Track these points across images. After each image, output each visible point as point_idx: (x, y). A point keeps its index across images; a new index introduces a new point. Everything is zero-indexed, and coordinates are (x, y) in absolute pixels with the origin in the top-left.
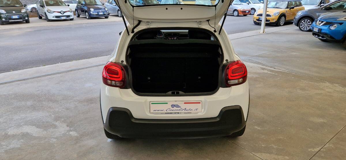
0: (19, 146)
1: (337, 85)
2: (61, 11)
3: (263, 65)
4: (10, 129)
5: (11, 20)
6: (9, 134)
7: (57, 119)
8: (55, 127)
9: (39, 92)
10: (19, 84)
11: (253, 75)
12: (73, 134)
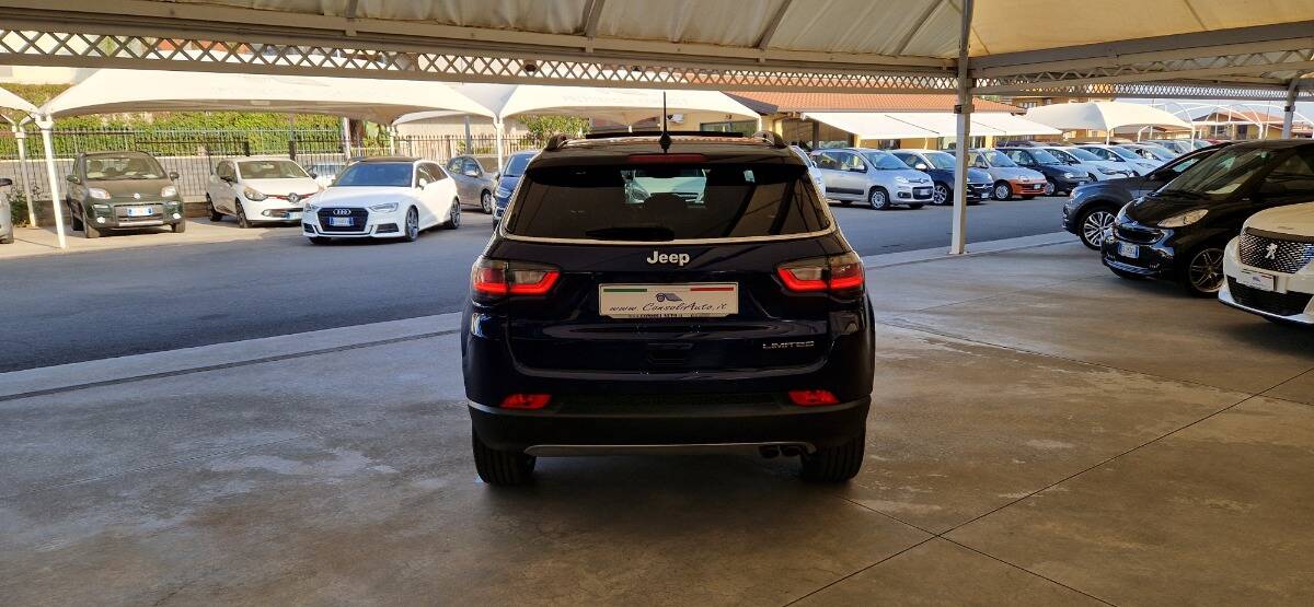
0: (248, 491)
1: (1140, 376)
2: (291, 194)
3: (936, 333)
4: (212, 462)
5: (126, 221)
6: (213, 469)
7: (335, 443)
8: (333, 457)
9: (268, 393)
10: (206, 378)
11: (898, 355)
12: (385, 469)
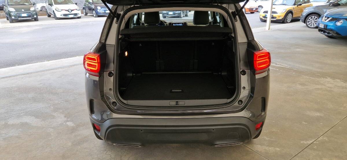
0: (17, 135)
1: (338, 80)
2: (69, 9)
4: (10, 119)
5: (20, 18)
6: (9, 123)
7: (56, 110)
8: (54, 117)
10: (22, 78)
12: (70, 124)
